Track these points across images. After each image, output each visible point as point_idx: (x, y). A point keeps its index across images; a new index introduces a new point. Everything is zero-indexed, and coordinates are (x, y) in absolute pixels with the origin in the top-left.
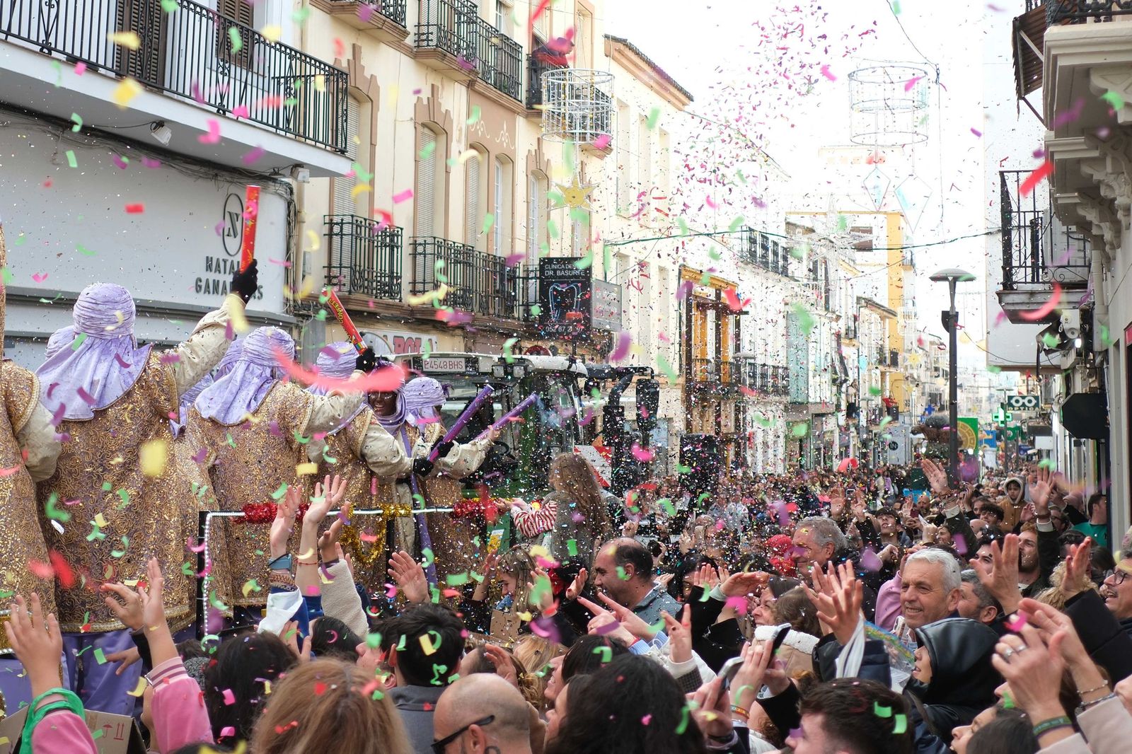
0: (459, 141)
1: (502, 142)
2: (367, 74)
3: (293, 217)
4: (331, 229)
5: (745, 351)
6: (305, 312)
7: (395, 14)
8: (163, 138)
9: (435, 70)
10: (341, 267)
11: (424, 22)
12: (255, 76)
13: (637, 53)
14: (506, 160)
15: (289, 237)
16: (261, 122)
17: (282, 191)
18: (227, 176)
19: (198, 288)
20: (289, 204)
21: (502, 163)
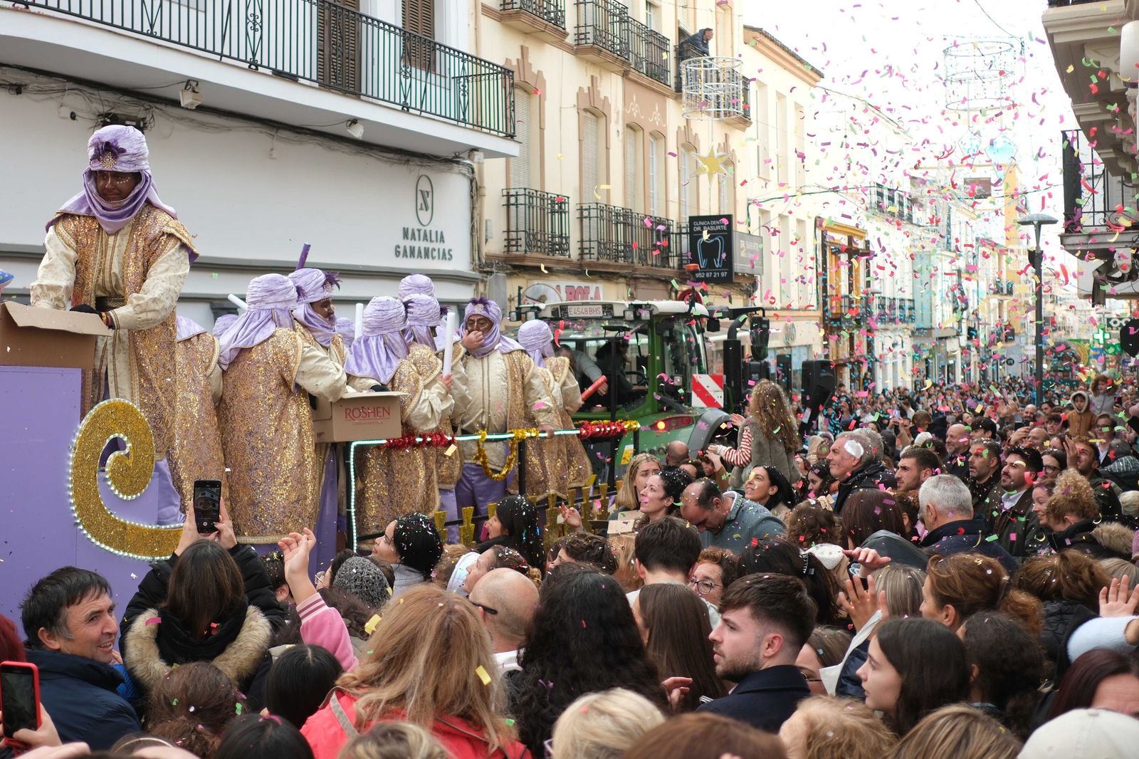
0: (617, 122)
1: (654, 122)
2: (535, 70)
3: (476, 191)
4: (508, 200)
5: (875, 286)
6: (488, 269)
7: (556, 19)
8: (357, 132)
9: (594, 64)
10: (517, 231)
11: (582, 24)
12: (438, 77)
13: (772, 40)
14: (659, 136)
15: (473, 209)
16: (440, 116)
17: (464, 170)
18: (417, 160)
19: (397, 253)
20: (472, 181)
21: (656, 139)
